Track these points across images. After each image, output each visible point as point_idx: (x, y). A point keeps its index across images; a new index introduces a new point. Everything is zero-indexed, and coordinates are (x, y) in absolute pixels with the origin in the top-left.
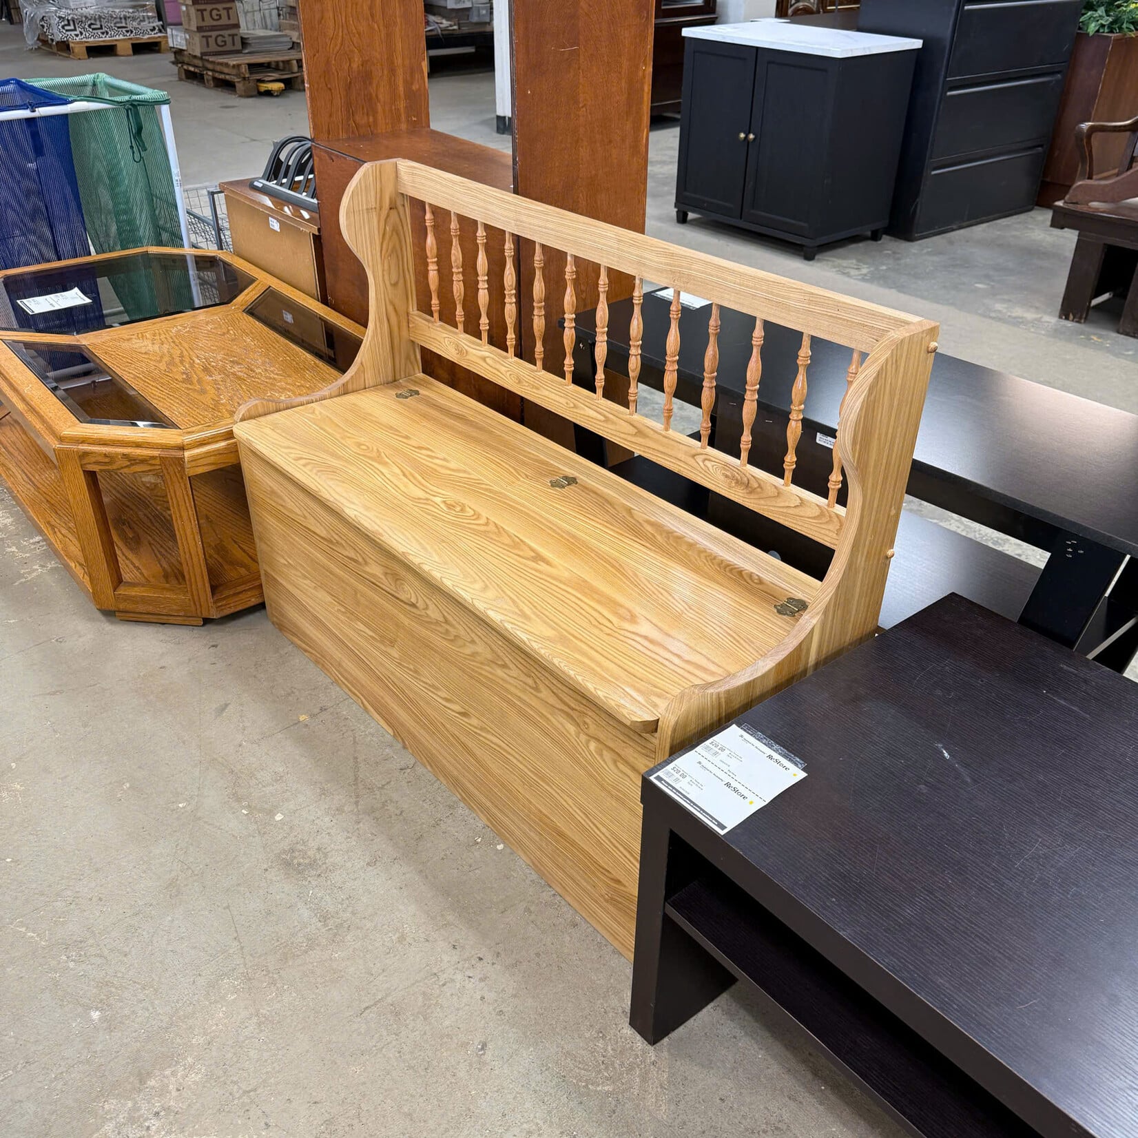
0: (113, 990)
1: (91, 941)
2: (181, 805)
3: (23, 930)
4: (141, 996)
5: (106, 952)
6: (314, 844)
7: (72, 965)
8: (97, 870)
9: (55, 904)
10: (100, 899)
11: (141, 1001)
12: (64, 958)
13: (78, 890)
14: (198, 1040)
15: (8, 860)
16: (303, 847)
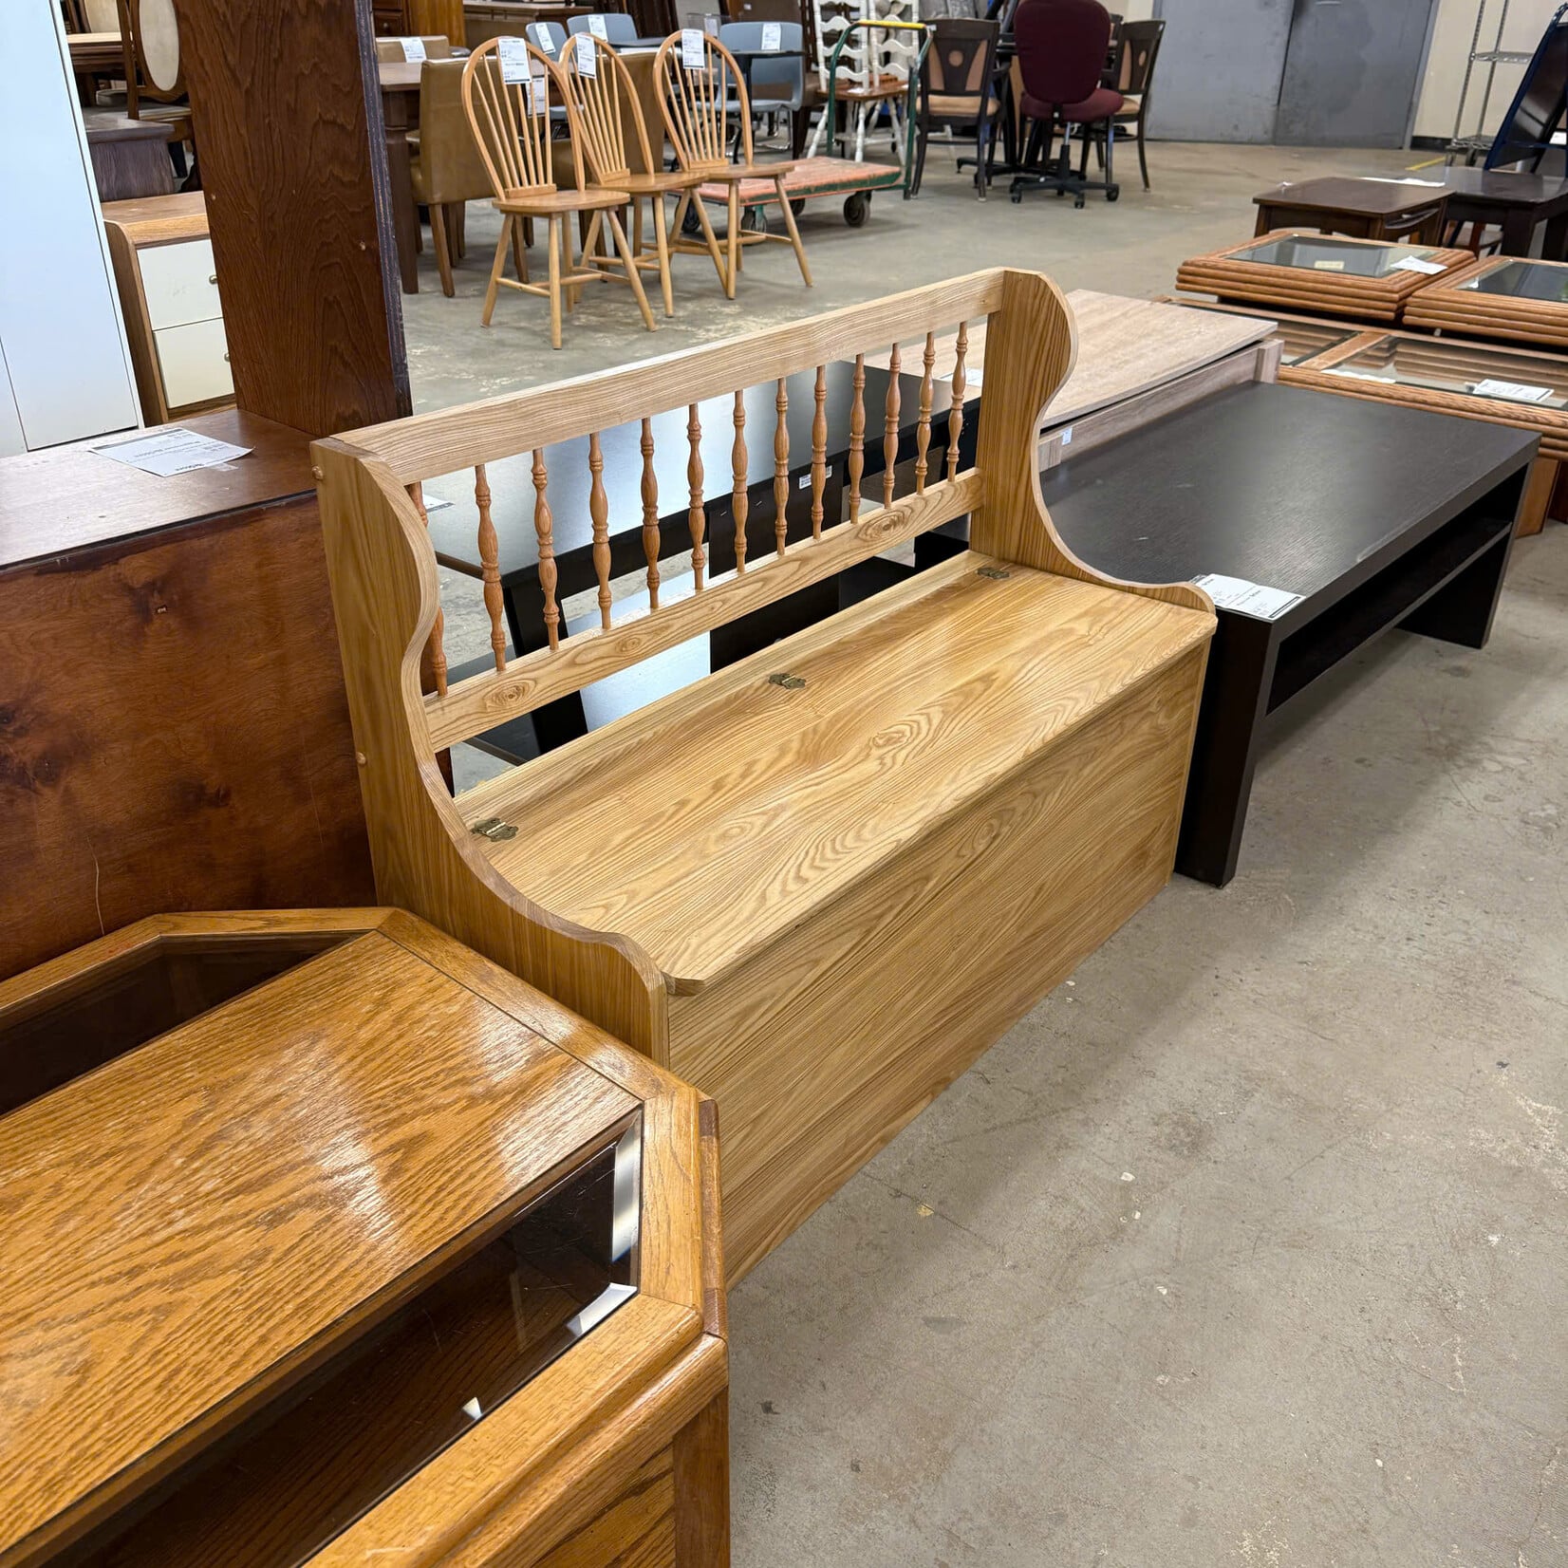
0: (1457, 1237)
1: (1420, 1289)
2: (1165, 1292)
3: (1459, 1374)
4: (1444, 1209)
5: (1422, 1268)
6: (1153, 1132)
7: (1461, 1294)
8: (1324, 1338)
9: (1402, 1359)
10: (1362, 1310)
11: (1449, 1207)
12: (1459, 1306)
13: (1366, 1344)
14: (1449, 1144)
15: (1379, 1463)
16: (1162, 1139)
